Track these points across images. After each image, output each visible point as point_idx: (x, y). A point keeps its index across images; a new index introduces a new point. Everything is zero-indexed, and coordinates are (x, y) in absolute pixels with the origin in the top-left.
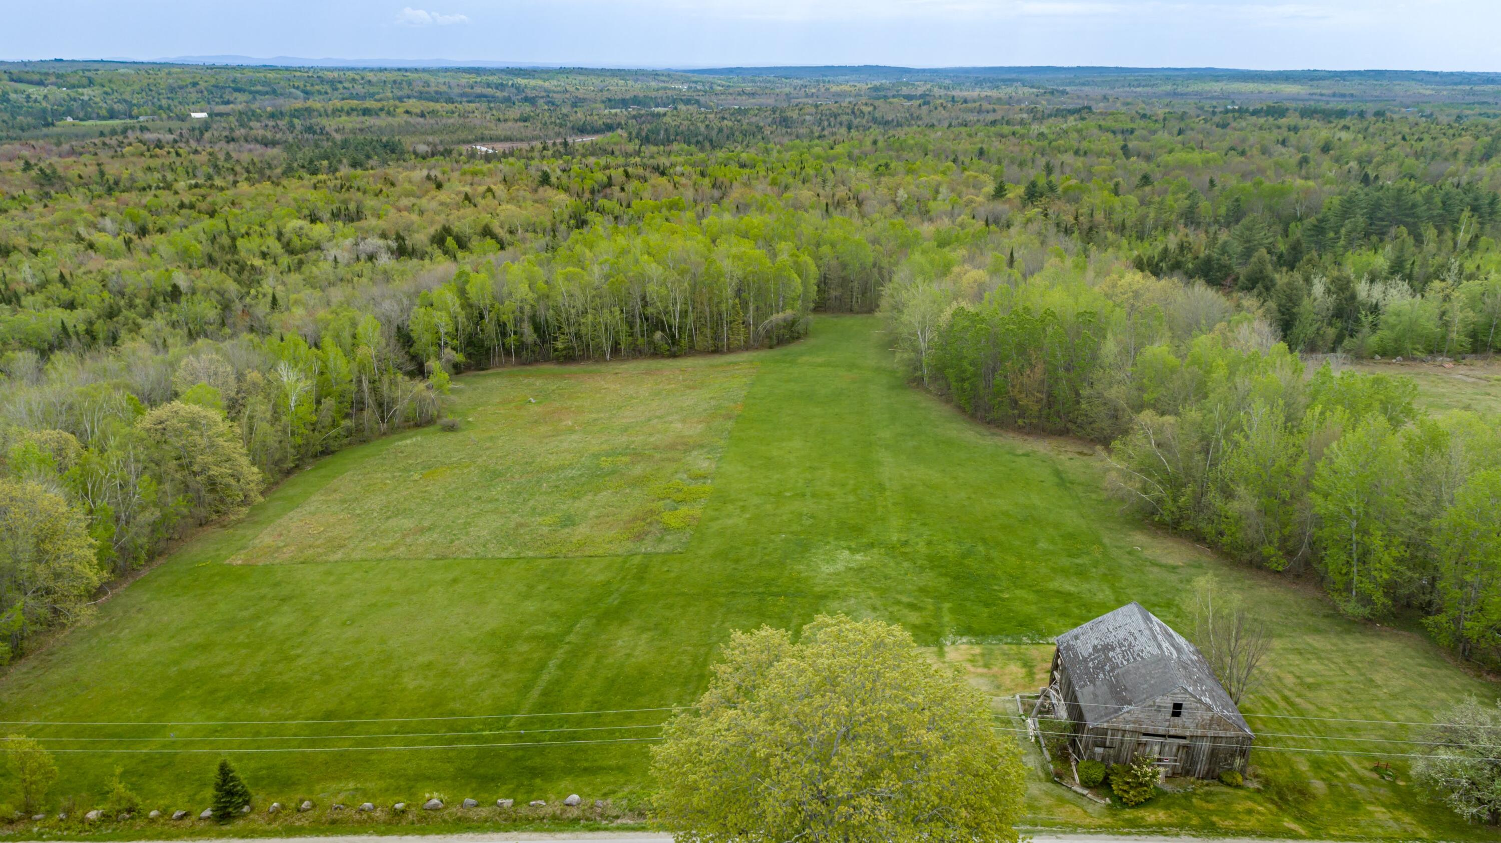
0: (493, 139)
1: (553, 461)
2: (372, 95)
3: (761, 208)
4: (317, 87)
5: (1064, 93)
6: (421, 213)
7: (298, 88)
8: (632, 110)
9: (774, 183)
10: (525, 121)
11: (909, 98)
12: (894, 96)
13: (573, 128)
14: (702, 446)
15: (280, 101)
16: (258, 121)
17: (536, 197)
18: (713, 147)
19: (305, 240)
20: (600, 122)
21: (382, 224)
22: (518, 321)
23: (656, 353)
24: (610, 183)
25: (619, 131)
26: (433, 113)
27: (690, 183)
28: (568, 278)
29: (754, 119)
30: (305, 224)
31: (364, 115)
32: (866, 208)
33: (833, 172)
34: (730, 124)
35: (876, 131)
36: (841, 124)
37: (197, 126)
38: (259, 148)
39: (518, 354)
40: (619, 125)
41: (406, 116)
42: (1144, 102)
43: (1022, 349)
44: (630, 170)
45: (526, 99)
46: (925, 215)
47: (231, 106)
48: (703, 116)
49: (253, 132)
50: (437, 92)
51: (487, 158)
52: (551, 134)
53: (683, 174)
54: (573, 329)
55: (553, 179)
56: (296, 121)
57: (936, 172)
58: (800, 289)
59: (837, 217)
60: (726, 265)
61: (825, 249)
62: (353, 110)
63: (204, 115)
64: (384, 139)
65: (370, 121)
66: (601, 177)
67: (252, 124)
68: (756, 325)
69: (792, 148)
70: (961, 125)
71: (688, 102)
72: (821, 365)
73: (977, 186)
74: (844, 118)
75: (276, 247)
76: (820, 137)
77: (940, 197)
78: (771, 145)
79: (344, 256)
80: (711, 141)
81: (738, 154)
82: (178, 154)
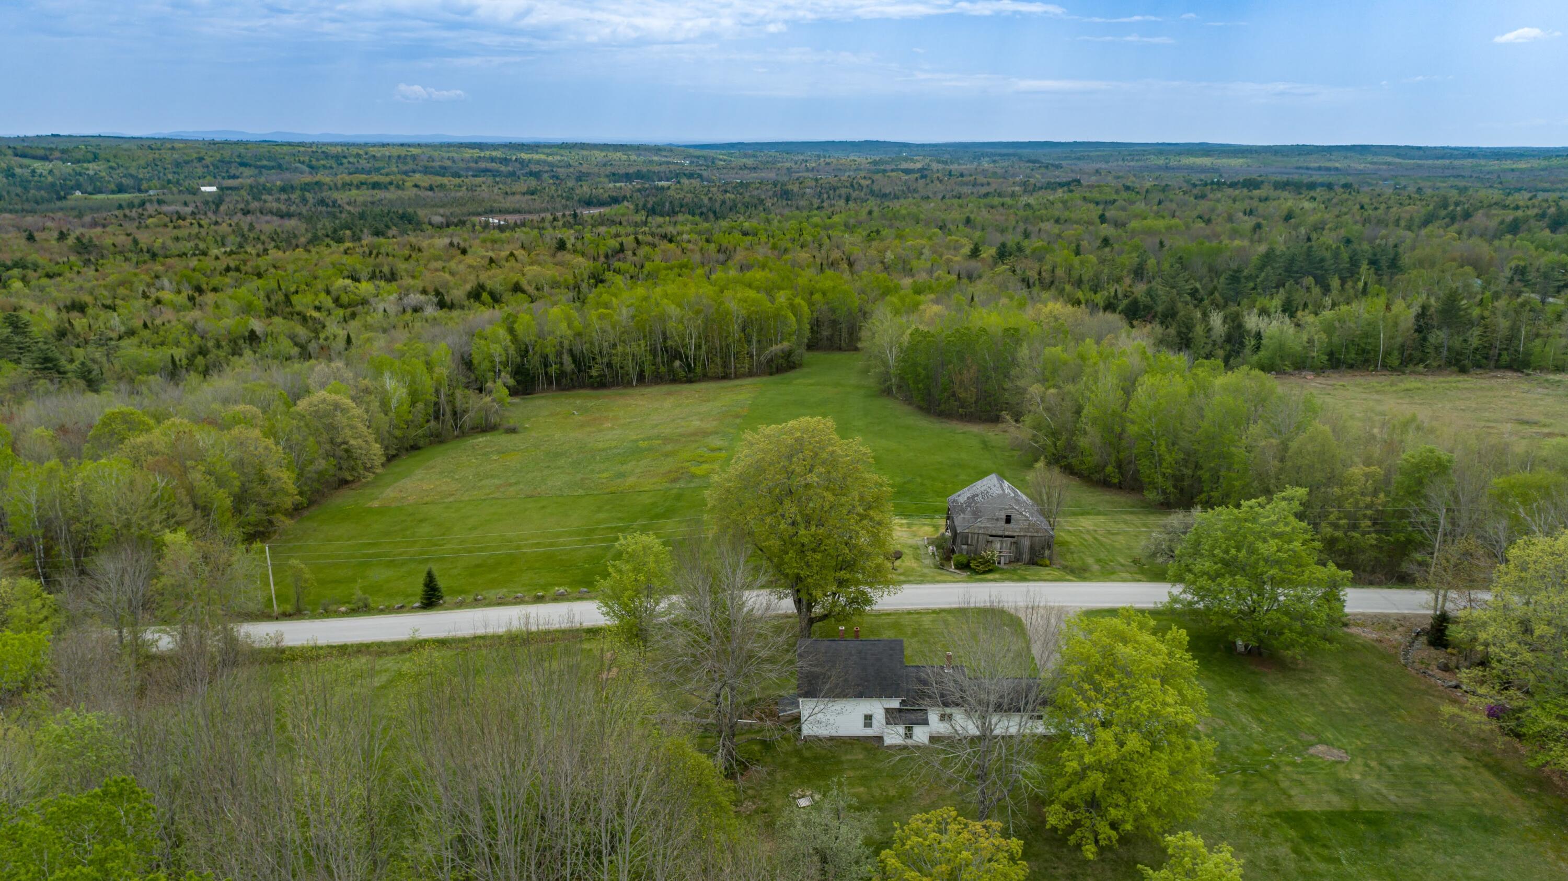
0: (501, 212)
1: (601, 445)
2: (378, 170)
3: (763, 267)
4: (322, 162)
5: (1059, 167)
6: (452, 274)
7: (303, 163)
8: (637, 184)
9: (774, 247)
10: (532, 194)
11: (907, 171)
12: (892, 170)
13: (579, 201)
14: (717, 433)
15: (287, 175)
16: (270, 194)
17: (556, 260)
18: (717, 218)
19: (352, 297)
20: (606, 195)
21: (419, 283)
22: (559, 354)
23: (675, 380)
24: (622, 249)
25: (626, 203)
26: (442, 186)
27: (697, 248)
28: (601, 317)
29: (755, 193)
30: (348, 282)
31: (373, 188)
32: (857, 267)
33: (829, 238)
34: (733, 196)
35: (872, 203)
36: (840, 196)
37: (210, 199)
38: (276, 220)
39: (558, 383)
40: (625, 198)
41: (415, 189)
42: (1135, 176)
43: (962, 359)
44: (640, 237)
45: (531, 174)
46: (910, 272)
47: (240, 180)
48: (706, 190)
49: (268, 205)
50: (441, 167)
51: (501, 228)
52: (558, 206)
53: (689, 241)
54: (605, 360)
55: (569, 246)
56: (307, 194)
57: (922, 237)
58: (795, 326)
59: (829, 272)
60: (732, 305)
61: (817, 297)
62: (362, 183)
63: (214, 189)
64: (400, 212)
65: (379, 194)
66: (614, 243)
67: (263, 197)
68: (759, 355)
69: (791, 218)
70: (955, 197)
71: (691, 176)
72: (811, 385)
73: (957, 248)
74: (843, 191)
75: (328, 302)
76: (818, 208)
77: (923, 257)
78: (772, 216)
79: (392, 309)
80: (715, 213)
81: (742, 223)
82: (200, 226)
